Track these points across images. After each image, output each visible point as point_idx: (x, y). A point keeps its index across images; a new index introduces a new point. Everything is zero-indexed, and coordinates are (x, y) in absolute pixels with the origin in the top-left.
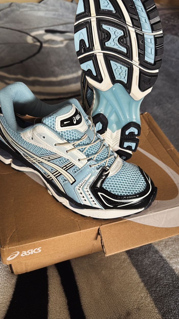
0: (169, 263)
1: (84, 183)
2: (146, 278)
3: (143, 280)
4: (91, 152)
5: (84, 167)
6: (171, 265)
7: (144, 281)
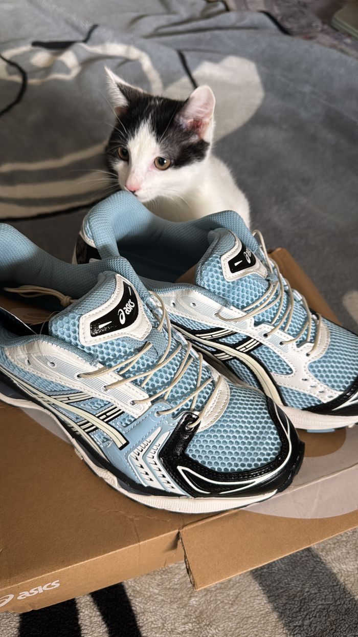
0: (324, 561)
1: (147, 447)
2: (281, 602)
3: (276, 606)
4: (160, 380)
5: (145, 416)
6: (328, 566)
7: (277, 609)
